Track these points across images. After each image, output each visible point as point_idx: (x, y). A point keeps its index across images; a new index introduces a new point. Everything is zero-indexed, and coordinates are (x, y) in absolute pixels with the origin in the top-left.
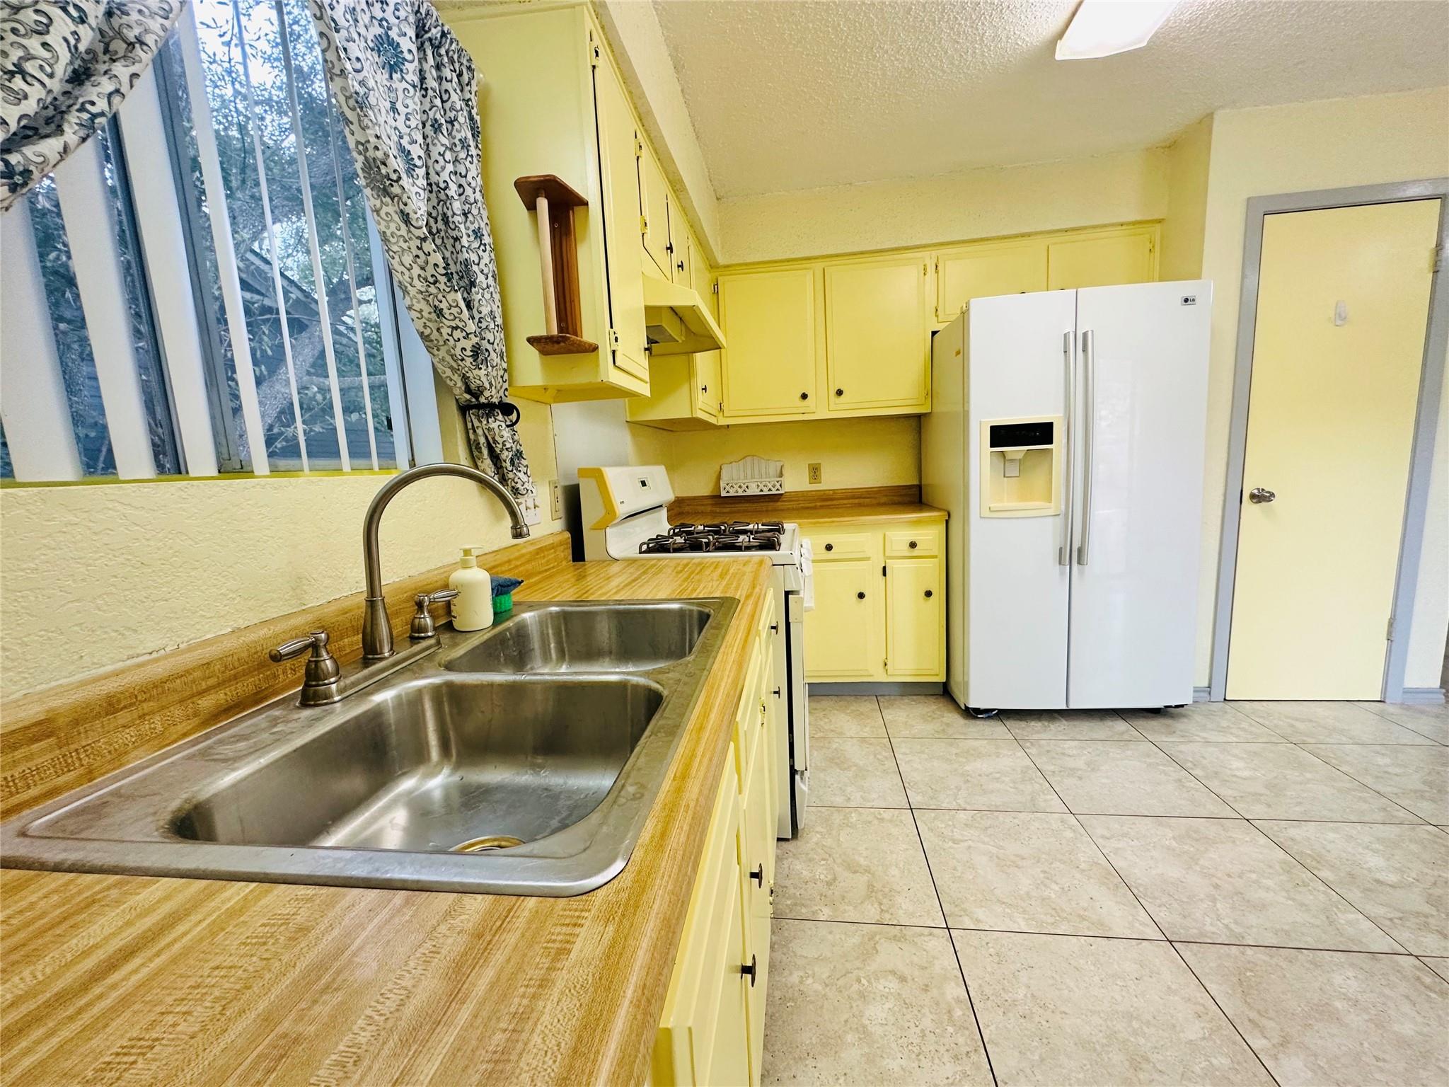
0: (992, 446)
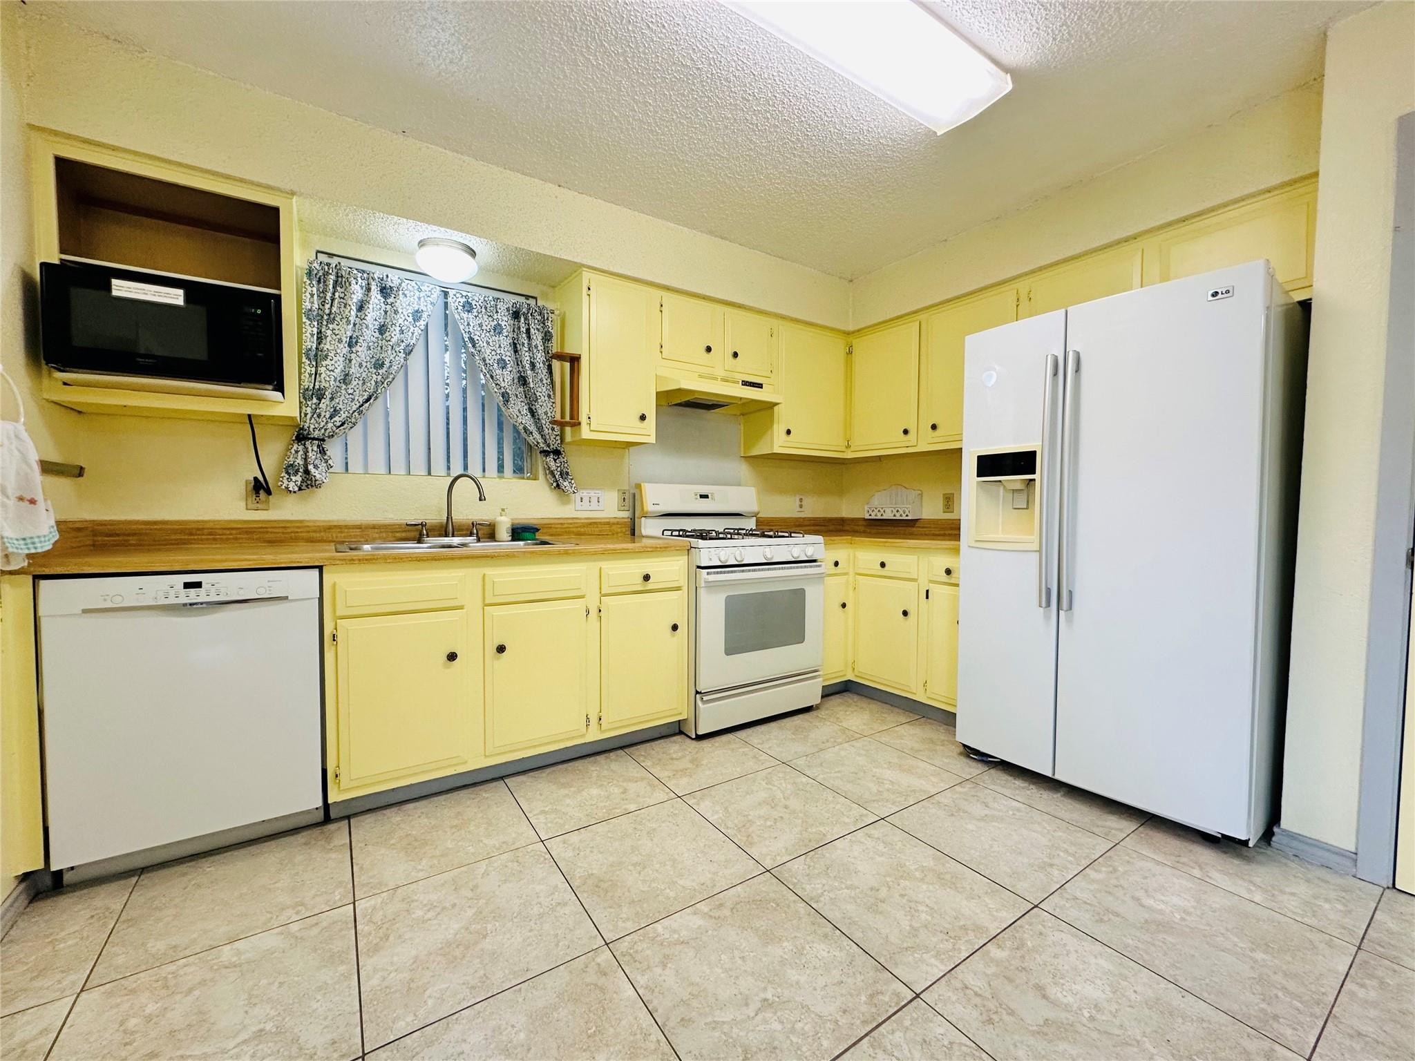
0: (978, 476)
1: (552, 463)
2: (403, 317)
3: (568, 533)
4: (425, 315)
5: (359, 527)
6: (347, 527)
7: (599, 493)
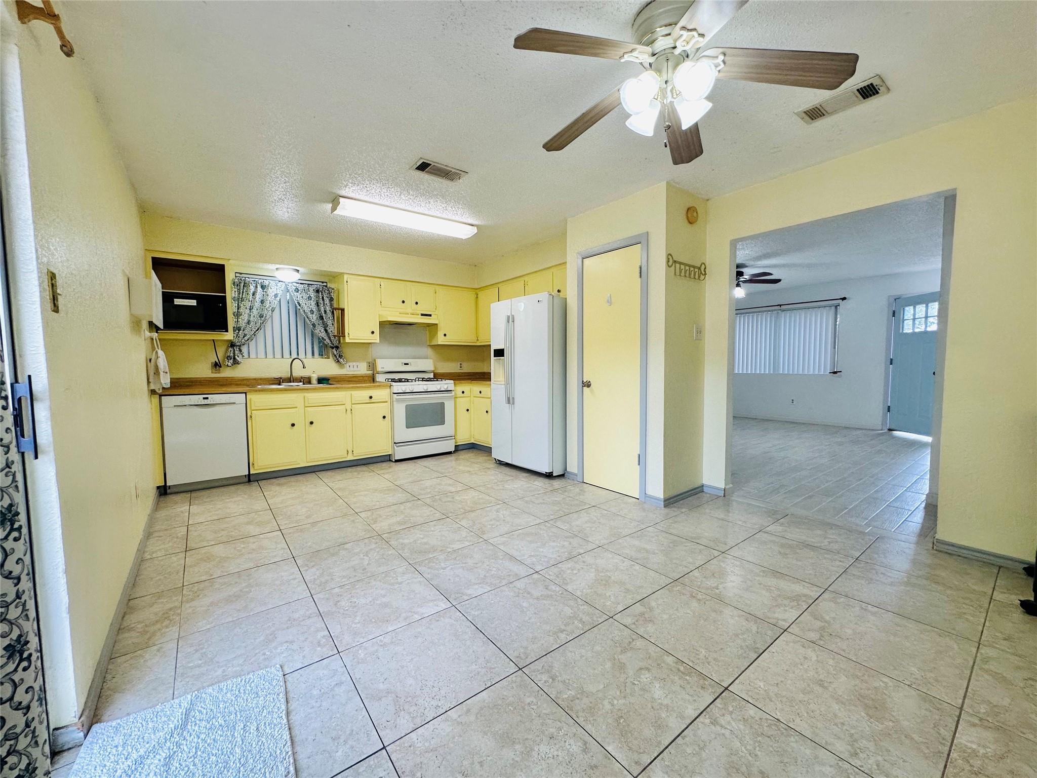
0: (494, 357)
1: (335, 352)
2: (270, 298)
3: (344, 381)
4: (279, 295)
5: (255, 379)
6: (250, 379)
7: (358, 363)
